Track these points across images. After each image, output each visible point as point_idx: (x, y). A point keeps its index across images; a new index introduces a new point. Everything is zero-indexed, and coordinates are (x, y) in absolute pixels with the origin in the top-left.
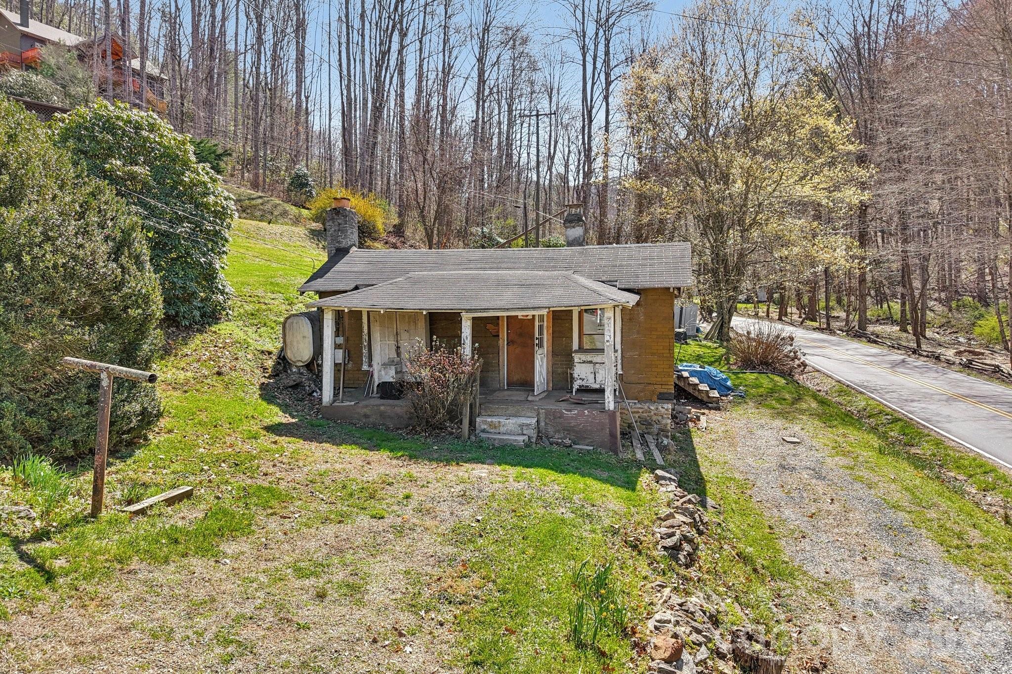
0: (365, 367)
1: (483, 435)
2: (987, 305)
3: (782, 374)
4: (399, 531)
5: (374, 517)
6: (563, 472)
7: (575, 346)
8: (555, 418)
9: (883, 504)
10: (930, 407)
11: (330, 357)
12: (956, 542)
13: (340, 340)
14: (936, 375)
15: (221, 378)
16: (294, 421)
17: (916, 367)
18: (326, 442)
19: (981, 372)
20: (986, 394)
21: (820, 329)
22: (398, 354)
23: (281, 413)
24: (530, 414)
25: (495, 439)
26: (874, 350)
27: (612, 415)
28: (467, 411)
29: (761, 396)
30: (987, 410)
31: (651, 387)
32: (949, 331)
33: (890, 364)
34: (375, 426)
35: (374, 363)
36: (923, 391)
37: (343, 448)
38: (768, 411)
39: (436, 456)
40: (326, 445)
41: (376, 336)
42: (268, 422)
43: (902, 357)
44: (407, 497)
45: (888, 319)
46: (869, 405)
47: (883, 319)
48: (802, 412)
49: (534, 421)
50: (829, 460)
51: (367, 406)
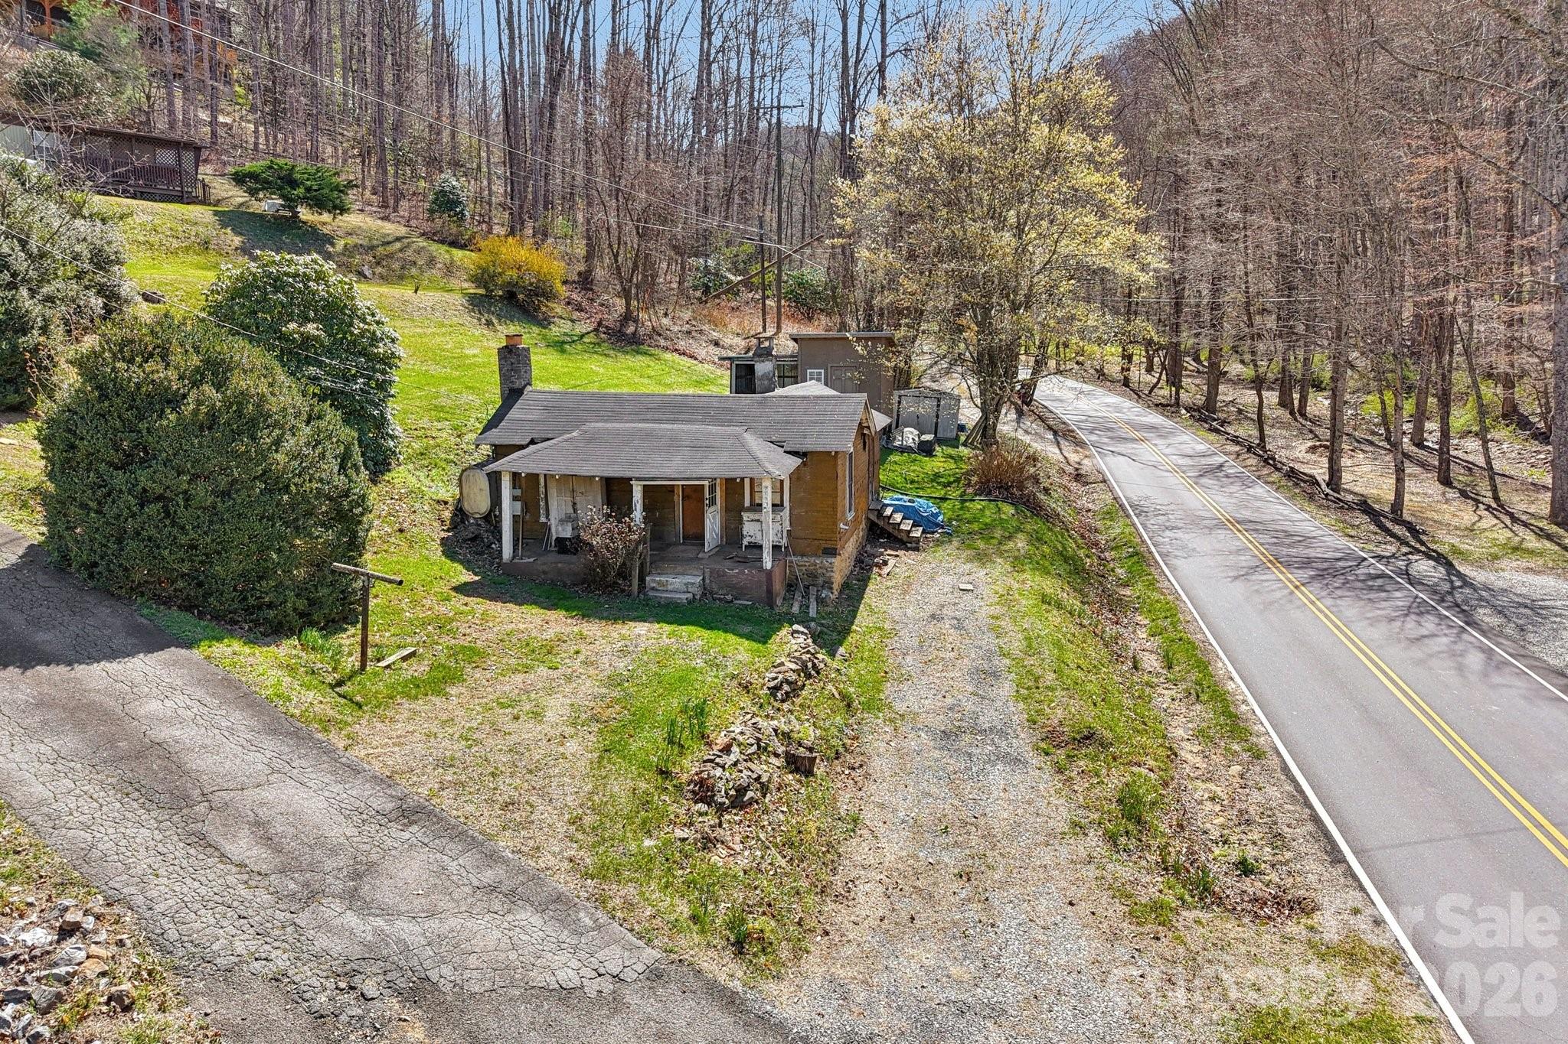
0: (543, 519)
1: (651, 594)
3: (1017, 502)
4: (569, 679)
5: (550, 668)
6: (711, 628)
7: (747, 503)
8: (719, 576)
10: (1186, 537)
11: (509, 509)
13: (518, 492)
14: (1236, 489)
15: (404, 534)
16: (477, 578)
18: (510, 602)
19: (1299, 482)
20: (1266, 518)
21: (1164, 406)
22: (575, 511)
23: (464, 571)
24: (697, 572)
25: (661, 597)
26: (1202, 446)
27: (769, 574)
28: (636, 573)
29: (971, 533)
30: (1241, 541)
31: (816, 543)
33: (1202, 470)
34: (553, 583)
35: (552, 517)
36: (1199, 513)
37: (525, 608)
39: (605, 614)
40: (510, 606)
41: (553, 492)
42: (455, 582)
43: (1226, 459)
44: (577, 652)
48: (1001, 553)
49: (699, 579)
51: (545, 564)
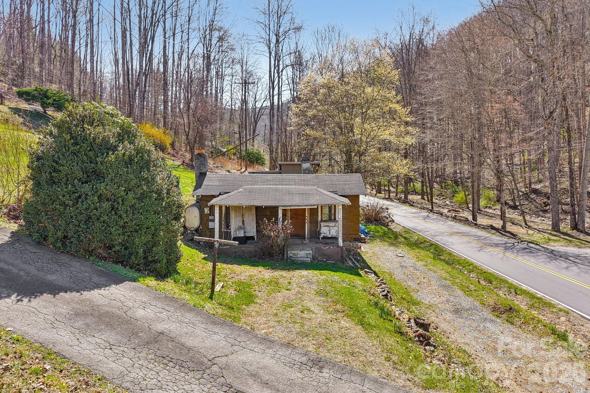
1: (293, 259)
2: (458, 185)
3: (384, 225)
7: (319, 219)
8: (318, 250)
9: (441, 278)
10: (444, 238)
12: (467, 289)
14: (443, 223)
17: (434, 219)
19: (460, 221)
20: (464, 231)
21: (385, 198)
22: (243, 224)
23: (199, 253)
24: (309, 249)
25: (298, 260)
26: (414, 210)
27: (342, 248)
28: (286, 249)
29: (381, 236)
30: (465, 239)
31: (351, 236)
32: (442, 198)
33: (423, 217)
35: (232, 228)
36: (439, 231)
38: (386, 243)
41: (233, 216)
43: (427, 214)
45: (413, 191)
46: (419, 238)
47: (411, 192)
48: (400, 243)
49: (311, 252)
50: (417, 263)
